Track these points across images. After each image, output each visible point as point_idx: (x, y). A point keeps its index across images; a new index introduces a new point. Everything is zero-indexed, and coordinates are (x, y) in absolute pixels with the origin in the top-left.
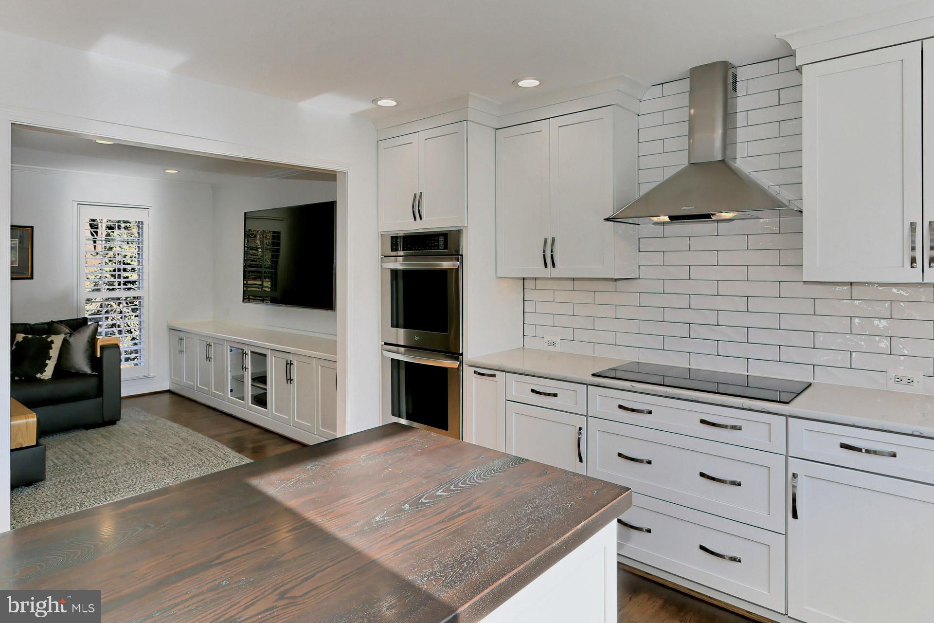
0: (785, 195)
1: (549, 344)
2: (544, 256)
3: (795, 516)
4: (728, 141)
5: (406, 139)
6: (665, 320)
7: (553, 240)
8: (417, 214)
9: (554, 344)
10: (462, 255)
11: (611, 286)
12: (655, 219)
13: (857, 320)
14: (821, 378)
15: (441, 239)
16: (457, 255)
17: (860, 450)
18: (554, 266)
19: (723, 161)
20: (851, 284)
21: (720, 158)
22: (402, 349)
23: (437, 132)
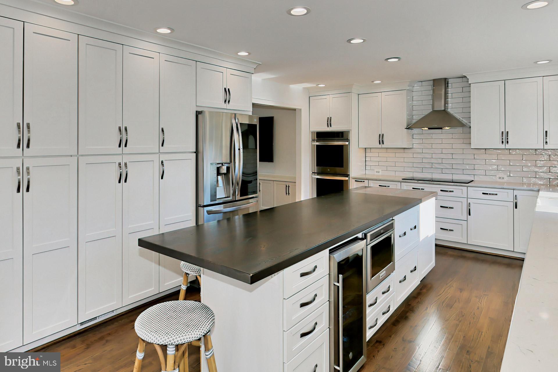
0: (465, 121)
1: (377, 172)
2: (379, 140)
3: (470, 215)
4: (446, 103)
5: (324, 97)
6: (423, 162)
7: (383, 135)
8: (329, 124)
9: (379, 172)
10: (349, 140)
11: (402, 151)
12: (423, 129)
13: (487, 160)
14: (476, 178)
15: (340, 134)
16: (348, 140)
17: (488, 194)
18: (383, 144)
19: (444, 110)
20: (486, 149)
21: (443, 109)
22: (316, 174)
23: (337, 96)
